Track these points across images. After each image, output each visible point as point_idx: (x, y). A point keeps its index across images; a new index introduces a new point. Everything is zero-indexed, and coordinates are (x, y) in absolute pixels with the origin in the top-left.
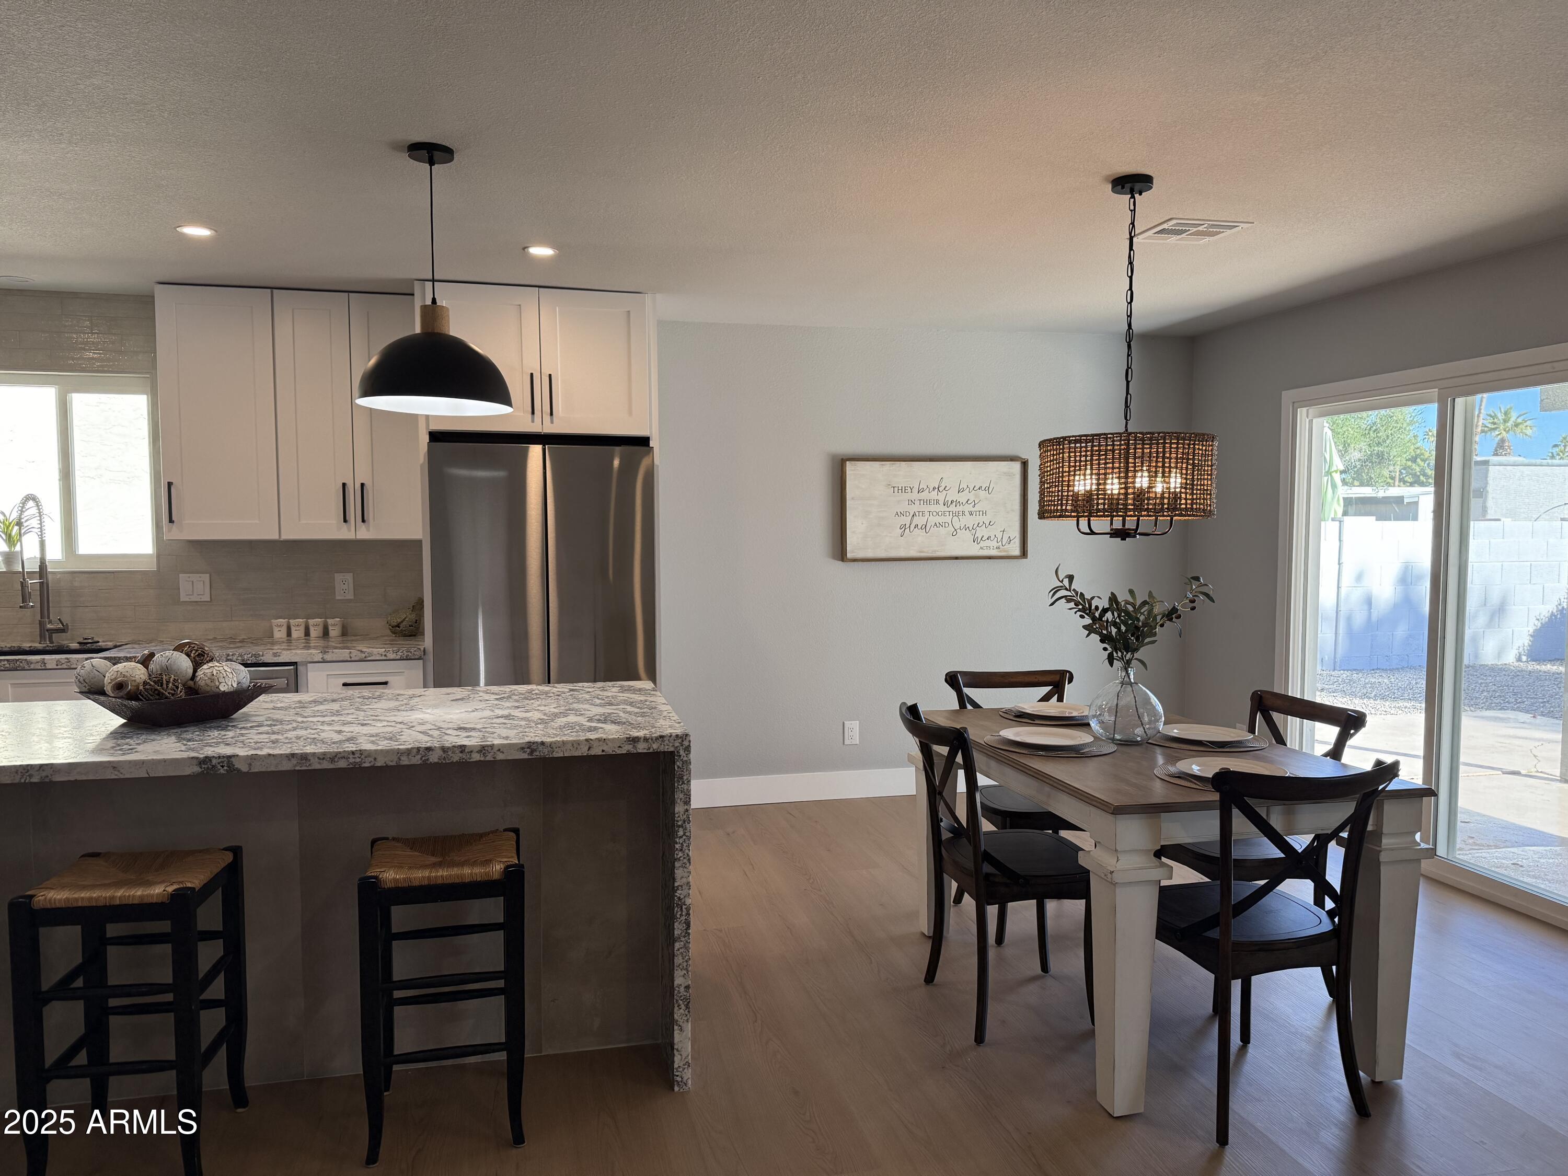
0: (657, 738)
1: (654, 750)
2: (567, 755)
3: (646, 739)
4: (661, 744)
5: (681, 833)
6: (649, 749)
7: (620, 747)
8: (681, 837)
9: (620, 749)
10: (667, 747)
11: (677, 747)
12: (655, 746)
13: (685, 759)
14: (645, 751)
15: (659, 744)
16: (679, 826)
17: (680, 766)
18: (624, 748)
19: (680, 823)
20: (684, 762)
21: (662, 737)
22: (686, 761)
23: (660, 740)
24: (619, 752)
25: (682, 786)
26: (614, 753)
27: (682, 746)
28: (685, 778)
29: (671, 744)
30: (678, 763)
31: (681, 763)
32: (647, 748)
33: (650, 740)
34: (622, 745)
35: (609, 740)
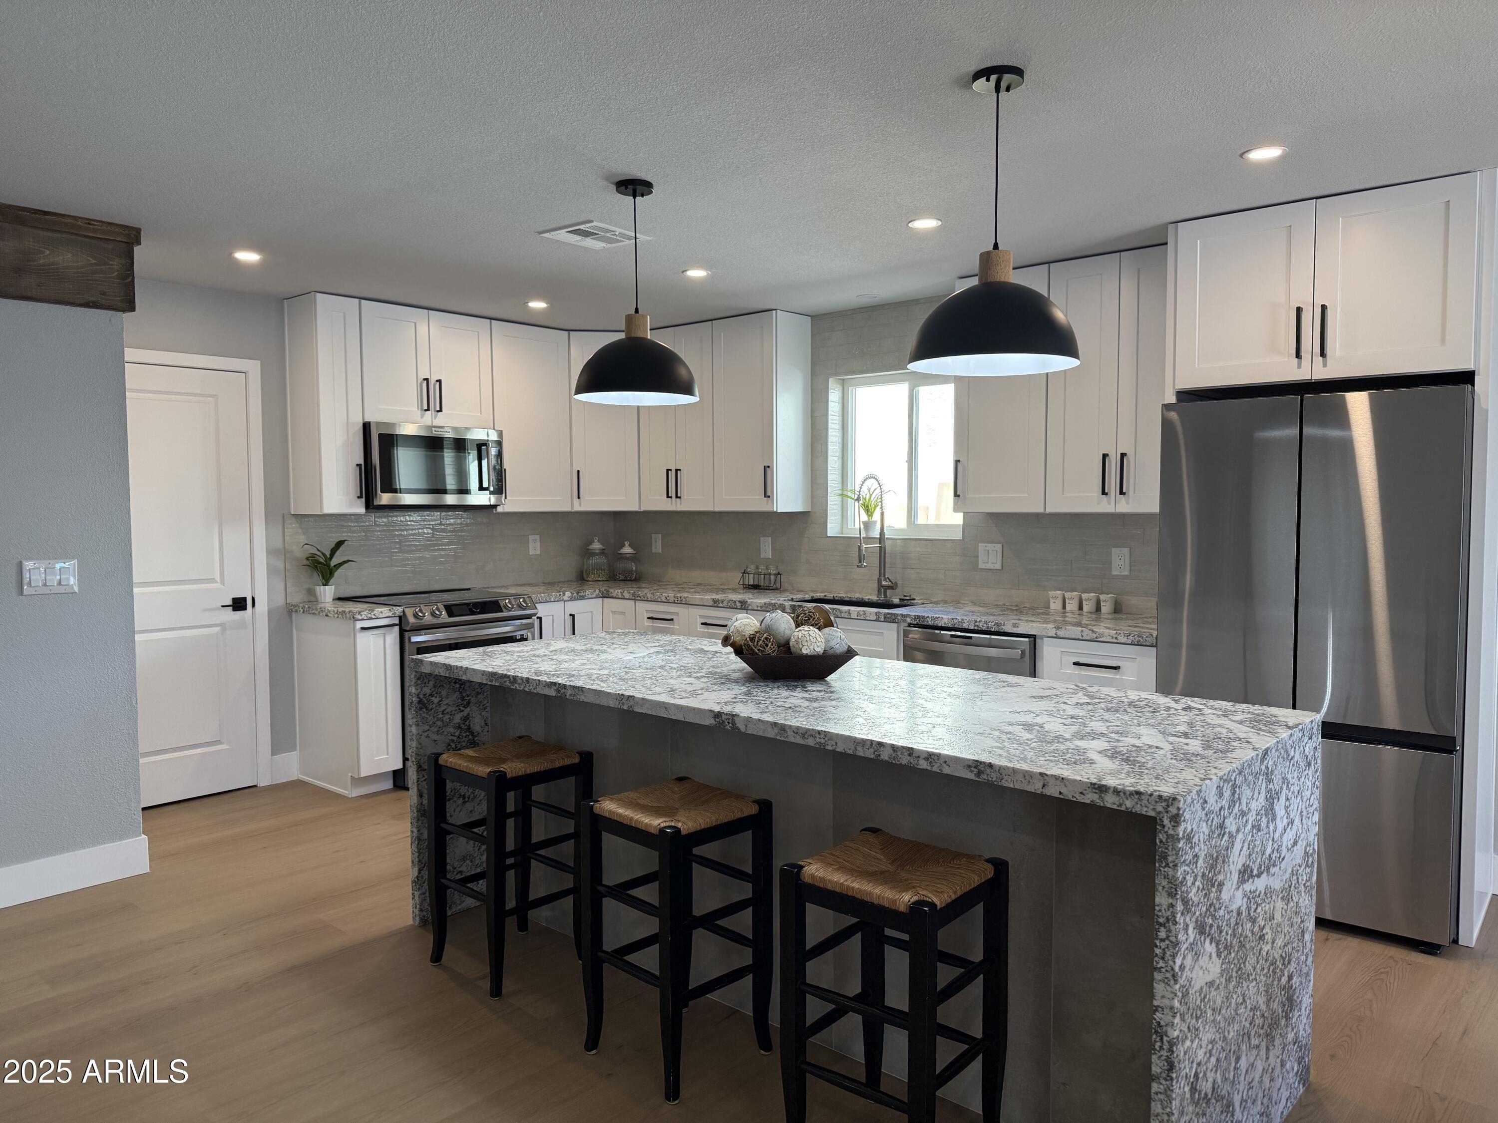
0: (1132, 794)
1: (1127, 808)
2: (1018, 788)
3: (1116, 792)
4: (1137, 803)
5: (1162, 934)
6: (1120, 805)
7: (1081, 793)
8: (1163, 940)
9: (1082, 795)
10: (1145, 809)
11: (1160, 813)
12: (1129, 804)
13: (1171, 832)
14: (1115, 807)
15: (1133, 803)
16: (1160, 924)
17: (1164, 840)
18: (1088, 796)
19: (1161, 920)
20: (1169, 836)
21: (1138, 793)
22: (1173, 836)
23: (1137, 797)
24: (1081, 799)
25: (1166, 869)
26: (1074, 799)
27: (1167, 812)
28: (1170, 859)
29: (1151, 807)
30: (1161, 836)
31: (1165, 836)
32: (1118, 803)
33: (1122, 794)
34: (1084, 792)
35: (1068, 780)
